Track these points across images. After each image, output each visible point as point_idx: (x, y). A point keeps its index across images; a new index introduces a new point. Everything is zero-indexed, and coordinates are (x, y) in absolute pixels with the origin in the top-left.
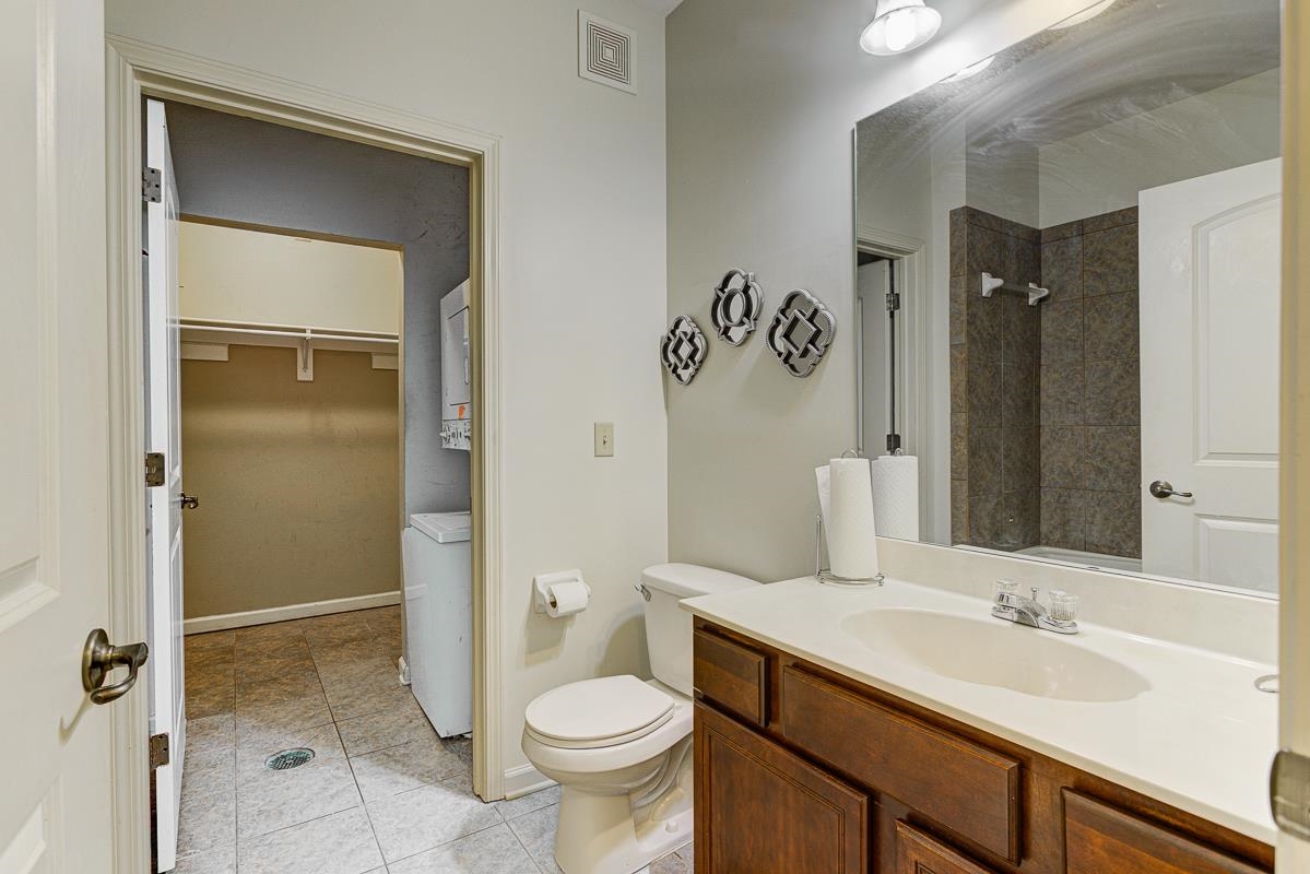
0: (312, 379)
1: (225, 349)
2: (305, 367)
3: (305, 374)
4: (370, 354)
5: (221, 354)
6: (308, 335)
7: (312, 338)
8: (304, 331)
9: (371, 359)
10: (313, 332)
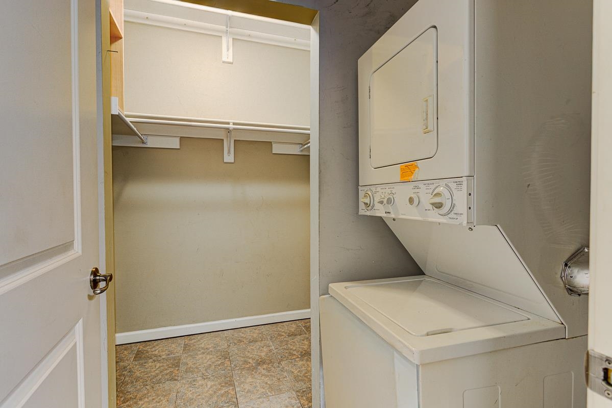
0: (233, 161)
1: (178, 140)
2: (229, 152)
3: (229, 158)
4: (271, 142)
5: (175, 143)
6: (231, 126)
7: (234, 129)
8: (228, 123)
9: (272, 145)
10: (234, 124)
